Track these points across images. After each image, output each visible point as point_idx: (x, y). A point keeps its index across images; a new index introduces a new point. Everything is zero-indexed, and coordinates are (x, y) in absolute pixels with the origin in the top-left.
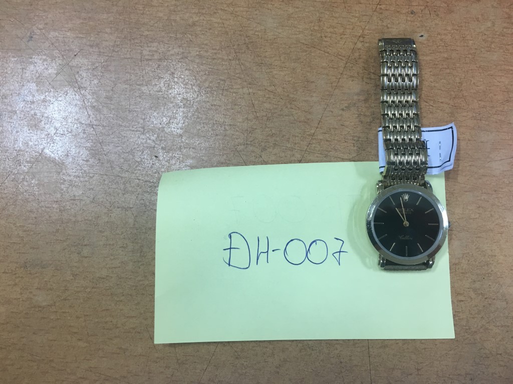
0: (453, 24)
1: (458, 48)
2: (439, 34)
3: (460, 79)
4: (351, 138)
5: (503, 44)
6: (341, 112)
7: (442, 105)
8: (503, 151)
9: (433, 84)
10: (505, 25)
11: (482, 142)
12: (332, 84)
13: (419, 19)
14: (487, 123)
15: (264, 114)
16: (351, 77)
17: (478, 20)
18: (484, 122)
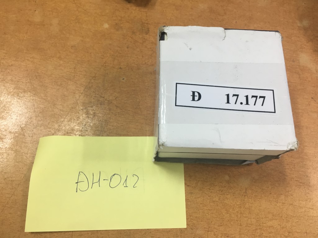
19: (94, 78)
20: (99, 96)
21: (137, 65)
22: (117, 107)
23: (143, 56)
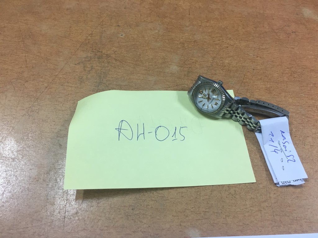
0: (138, 31)
1: (140, 41)
2: (131, 35)
3: (140, 53)
4: (78, 77)
5: (163, 39)
6: (74, 66)
7: (129, 64)
8: (160, 85)
9: (125, 55)
10: (164, 32)
11: (149, 81)
12: (72, 53)
13: (121, 28)
14: (152, 72)
15: (32, 65)
16: (83, 50)
17: (151, 29)
18: (151, 72)
19: (91, 35)
20: (96, 51)
21: (135, 22)
22: (116, 60)
23: (141, 15)
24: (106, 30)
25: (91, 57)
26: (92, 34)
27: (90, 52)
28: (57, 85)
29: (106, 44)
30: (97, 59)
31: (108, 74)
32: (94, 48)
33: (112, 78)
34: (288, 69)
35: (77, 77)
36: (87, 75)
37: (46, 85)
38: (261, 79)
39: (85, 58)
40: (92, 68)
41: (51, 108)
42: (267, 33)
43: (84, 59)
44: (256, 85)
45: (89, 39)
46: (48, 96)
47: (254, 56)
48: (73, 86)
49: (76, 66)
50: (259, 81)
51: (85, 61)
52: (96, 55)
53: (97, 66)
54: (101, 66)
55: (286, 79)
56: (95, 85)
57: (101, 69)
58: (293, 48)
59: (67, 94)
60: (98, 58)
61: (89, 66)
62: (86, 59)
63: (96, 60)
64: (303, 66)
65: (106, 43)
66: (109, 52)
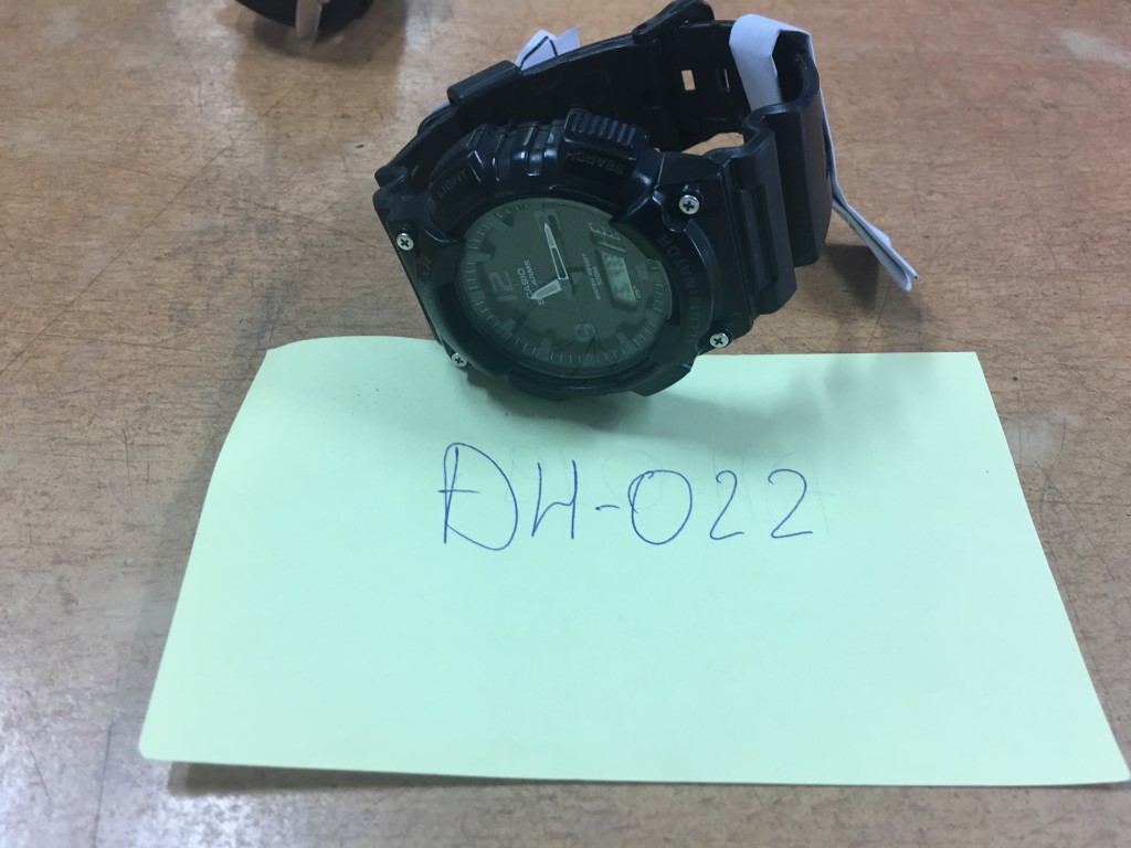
24: (291, 134)
25: (226, 227)
26: (231, 149)
27: (222, 210)
28: (68, 344)
29: (293, 179)
30: (254, 236)
31: (306, 286)
32: (242, 197)
33: (322, 300)
34: (1065, 229)
35: (163, 306)
36: (211, 297)
37: (16, 345)
38: (967, 270)
39: (202, 233)
40: (231, 269)
41: (32, 438)
42: (946, 113)
43: (194, 238)
44: (953, 291)
45: (221, 166)
46: (21, 390)
47: (916, 189)
48: (145, 340)
49: (159, 265)
50: (959, 277)
51: (201, 243)
52: (248, 219)
53: (252, 261)
54: (270, 258)
55: (1067, 265)
56: (243, 331)
57: (274, 271)
58: (1065, 158)
59: (116, 374)
60: (259, 231)
61: (216, 263)
62: (207, 238)
63: (250, 239)
64: (1123, 214)
65: (292, 176)
66: (306, 208)
